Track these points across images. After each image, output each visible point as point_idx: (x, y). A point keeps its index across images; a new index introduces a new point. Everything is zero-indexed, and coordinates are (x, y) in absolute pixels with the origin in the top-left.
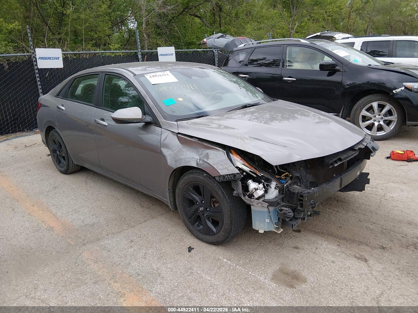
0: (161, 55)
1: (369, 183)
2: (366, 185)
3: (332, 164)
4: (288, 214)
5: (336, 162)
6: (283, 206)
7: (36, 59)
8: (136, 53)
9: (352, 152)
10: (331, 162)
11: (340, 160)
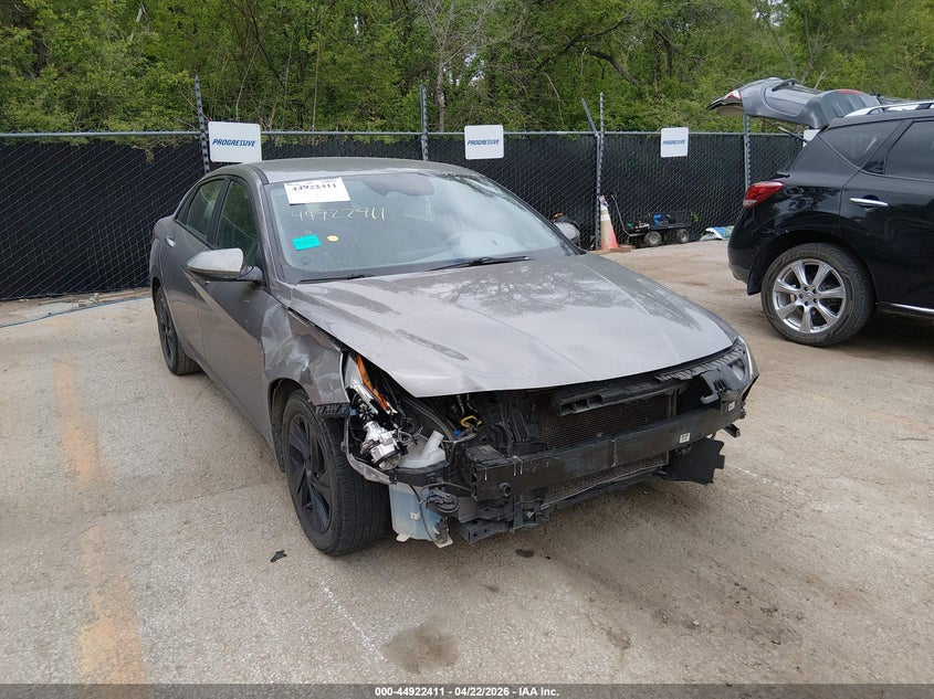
0: (472, 143)
1: (722, 468)
2: (717, 471)
3: (569, 406)
4: (444, 506)
5: (583, 403)
6: (440, 487)
7: (208, 142)
8: (416, 137)
9: (647, 386)
10: (565, 401)
11: (598, 399)
